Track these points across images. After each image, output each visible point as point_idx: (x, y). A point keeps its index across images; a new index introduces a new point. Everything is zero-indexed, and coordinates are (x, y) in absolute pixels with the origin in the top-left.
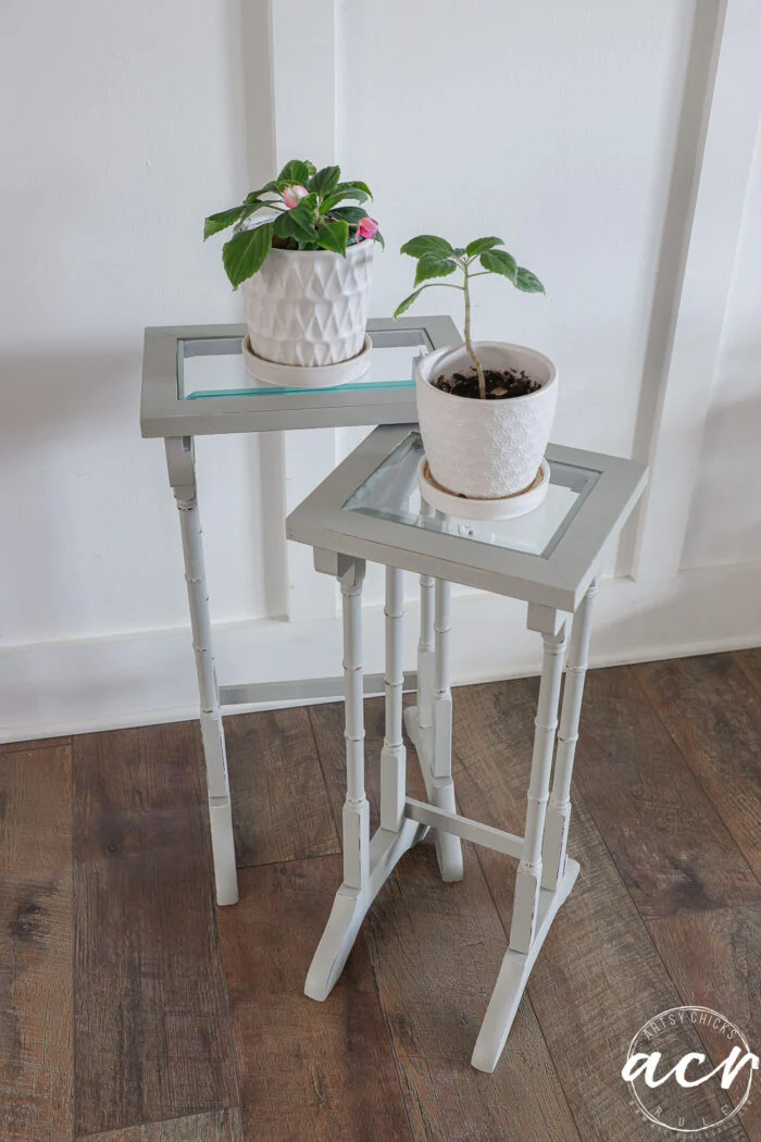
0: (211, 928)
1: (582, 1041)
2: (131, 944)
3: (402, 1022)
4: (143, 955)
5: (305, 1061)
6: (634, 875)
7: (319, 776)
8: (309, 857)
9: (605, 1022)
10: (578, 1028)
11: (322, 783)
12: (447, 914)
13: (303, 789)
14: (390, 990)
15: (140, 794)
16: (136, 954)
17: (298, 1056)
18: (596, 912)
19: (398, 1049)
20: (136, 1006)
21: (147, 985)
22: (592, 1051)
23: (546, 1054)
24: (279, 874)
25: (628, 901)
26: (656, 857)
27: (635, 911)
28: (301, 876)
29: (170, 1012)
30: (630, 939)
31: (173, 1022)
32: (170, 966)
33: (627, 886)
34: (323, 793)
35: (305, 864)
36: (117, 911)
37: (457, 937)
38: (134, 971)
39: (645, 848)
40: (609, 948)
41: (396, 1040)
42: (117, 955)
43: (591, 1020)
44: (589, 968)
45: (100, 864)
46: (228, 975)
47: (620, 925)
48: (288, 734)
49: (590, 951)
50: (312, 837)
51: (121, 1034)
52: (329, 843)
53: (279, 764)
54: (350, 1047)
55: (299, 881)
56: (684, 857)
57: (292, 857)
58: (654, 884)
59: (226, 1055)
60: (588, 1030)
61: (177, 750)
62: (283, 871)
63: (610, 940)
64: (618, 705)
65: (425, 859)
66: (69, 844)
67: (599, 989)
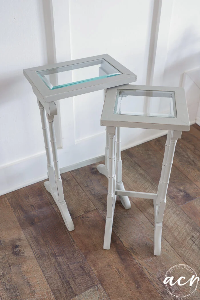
0: (70, 238)
1: (178, 241)
2: (50, 249)
3: (132, 249)
4: (55, 251)
5: (112, 266)
6: (172, 196)
7: (81, 189)
8: (88, 212)
9: (181, 234)
10: (175, 238)
11: (83, 191)
12: (131, 218)
13: (78, 194)
14: (125, 242)
15: (33, 206)
16: (53, 251)
17: (110, 266)
18: (167, 208)
19: (134, 256)
20: (59, 265)
21: (60, 259)
22: (181, 243)
23: (171, 247)
24: (82, 218)
25: (174, 202)
26: (176, 190)
27: (176, 205)
28: (88, 218)
29: (70, 264)
30: (178, 212)
31: (71, 266)
32: (64, 252)
33: (172, 199)
34: (84, 193)
35: (88, 214)
36: (42, 240)
37: (136, 223)
38: (54, 255)
39: (172, 188)
40: (174, 216)
41: (132, 254)
42: (47, 252)
43: (178, 235)
44: (172, 222)
45: (31, 228)
46: (81, 250)
47: (174, 209)
48: (67, 179)
49: (170, 218)
50: (87, 206)
51: (59, 274)
52: (92, 207)
53: (69, 188)
54: (121, 259)
55: (88, 219)
56: (182, 188)
57: (84, 213)
58: (178, 197)
59: (90, 271)
60: (178, 238)
61: (38, 191)
62: (83, 217)
63: (174, 214)
64: (149, 153)
65: (119, 205)
66: (19, 225)
67: (176, 227)
